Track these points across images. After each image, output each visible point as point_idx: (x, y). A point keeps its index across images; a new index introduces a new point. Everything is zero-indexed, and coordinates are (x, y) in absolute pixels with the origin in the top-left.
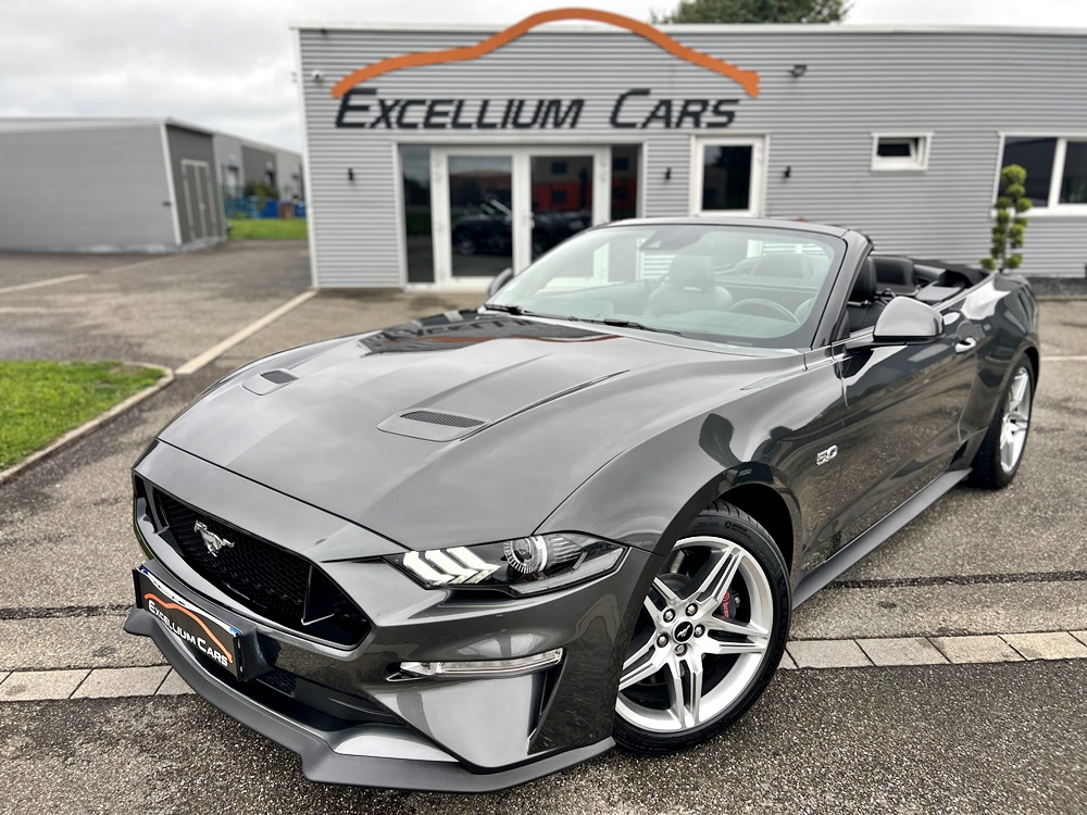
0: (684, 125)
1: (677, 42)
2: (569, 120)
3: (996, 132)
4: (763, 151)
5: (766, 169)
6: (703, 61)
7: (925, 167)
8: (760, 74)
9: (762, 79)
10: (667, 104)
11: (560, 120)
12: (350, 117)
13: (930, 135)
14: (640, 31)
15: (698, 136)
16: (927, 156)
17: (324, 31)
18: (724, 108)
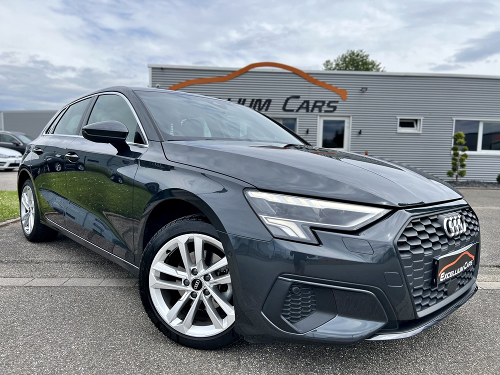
0: (314, 111)
1: (312, 77)
2: (265, 108)
3: (452, 118)
4: (349, 123)
5: (351, 131)
6: (323, 85)
7: (421, 132)
8: (347, 91)
9: (348, 93)
10: (307, 102)
11: (261, 108)
13: (422, 118)
14: (296, 72)
15: (321, 116)
16: (421, 127)
17: (162, 69)
18: (331, 104)
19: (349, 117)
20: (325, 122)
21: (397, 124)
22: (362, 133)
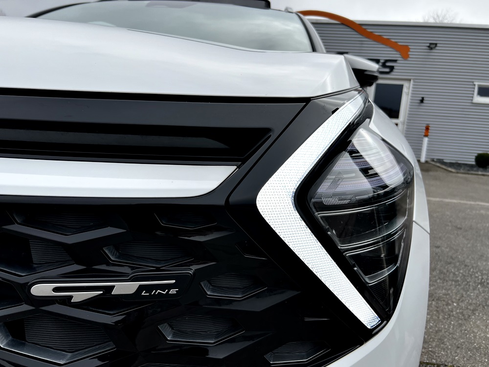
1: (365, 29)
4: (409, 88)
5: (410, 97)
6: (379, 39)
8: (410, 47)
9: (411, 50)
14: (345, 22)
18: (388, 64)
19: (410, 80)
20: (378, 86)
21: (474, 91)
22: (424, 101)
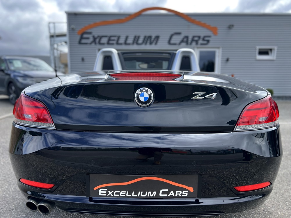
0: (193, 44)
4: (219, 53)
6: (199, 24)
10: (187, 37)
12: (83, 41)
13: (276, 48)
15: (198, 48)
16: (275, 54)
17: (75, 14)
18: (206, 39)
19: (219, 48)
20: (201, 53)
21: (256, 53)
22: (230, 61)
